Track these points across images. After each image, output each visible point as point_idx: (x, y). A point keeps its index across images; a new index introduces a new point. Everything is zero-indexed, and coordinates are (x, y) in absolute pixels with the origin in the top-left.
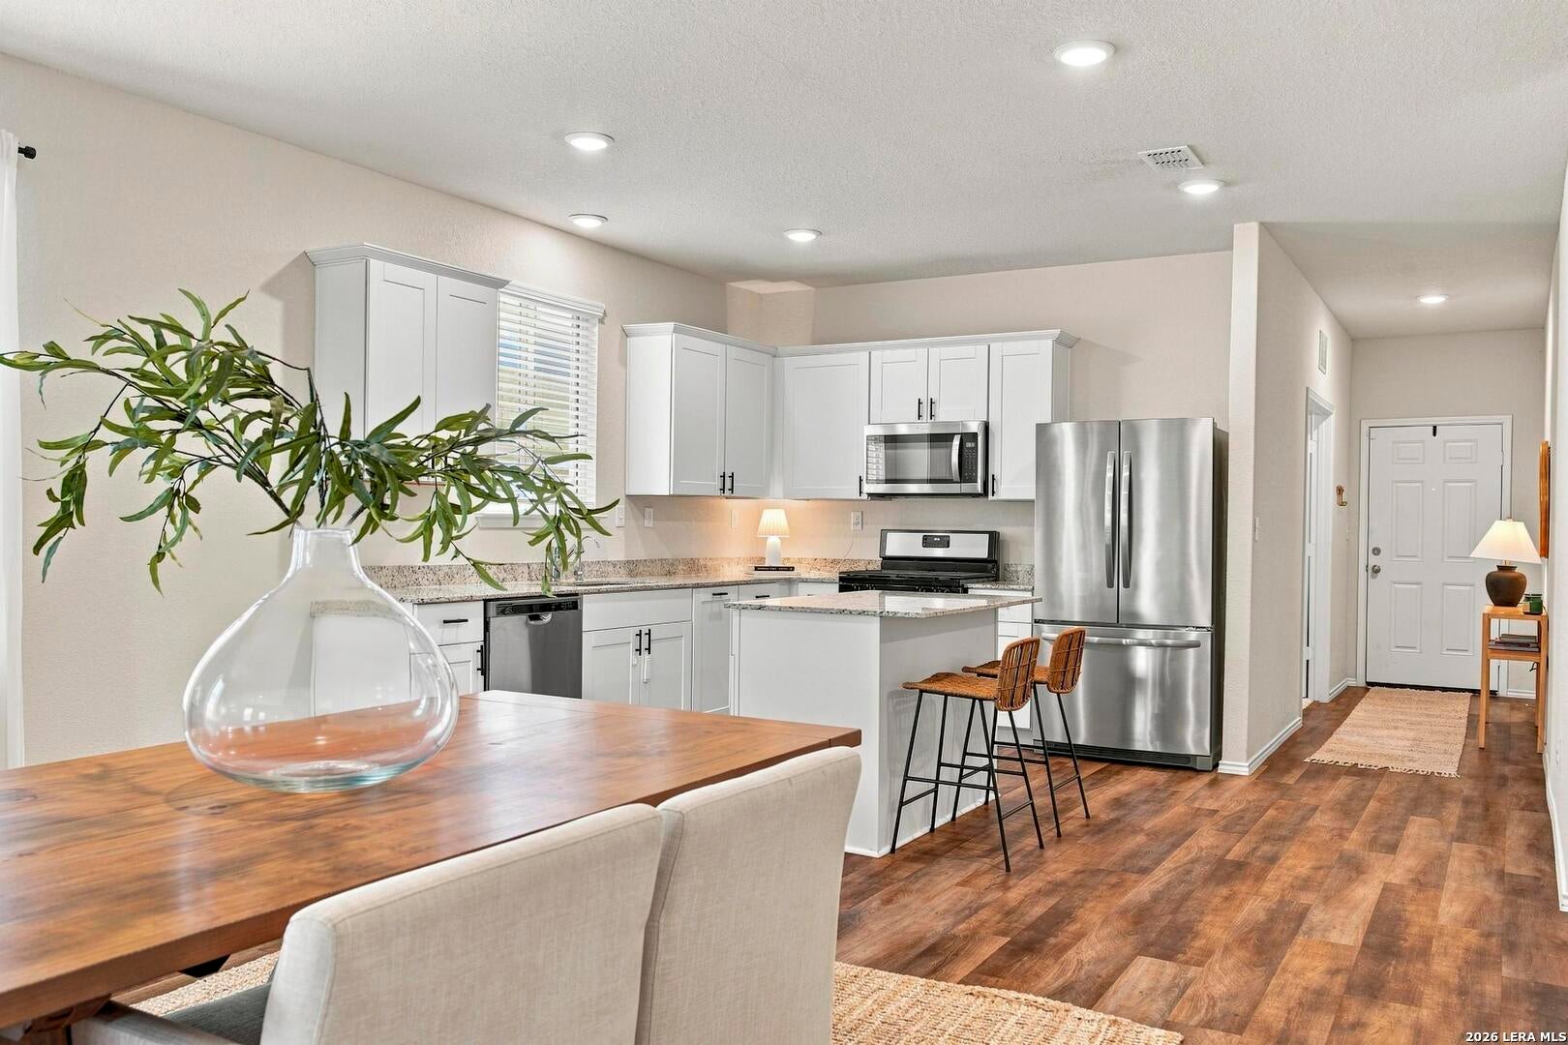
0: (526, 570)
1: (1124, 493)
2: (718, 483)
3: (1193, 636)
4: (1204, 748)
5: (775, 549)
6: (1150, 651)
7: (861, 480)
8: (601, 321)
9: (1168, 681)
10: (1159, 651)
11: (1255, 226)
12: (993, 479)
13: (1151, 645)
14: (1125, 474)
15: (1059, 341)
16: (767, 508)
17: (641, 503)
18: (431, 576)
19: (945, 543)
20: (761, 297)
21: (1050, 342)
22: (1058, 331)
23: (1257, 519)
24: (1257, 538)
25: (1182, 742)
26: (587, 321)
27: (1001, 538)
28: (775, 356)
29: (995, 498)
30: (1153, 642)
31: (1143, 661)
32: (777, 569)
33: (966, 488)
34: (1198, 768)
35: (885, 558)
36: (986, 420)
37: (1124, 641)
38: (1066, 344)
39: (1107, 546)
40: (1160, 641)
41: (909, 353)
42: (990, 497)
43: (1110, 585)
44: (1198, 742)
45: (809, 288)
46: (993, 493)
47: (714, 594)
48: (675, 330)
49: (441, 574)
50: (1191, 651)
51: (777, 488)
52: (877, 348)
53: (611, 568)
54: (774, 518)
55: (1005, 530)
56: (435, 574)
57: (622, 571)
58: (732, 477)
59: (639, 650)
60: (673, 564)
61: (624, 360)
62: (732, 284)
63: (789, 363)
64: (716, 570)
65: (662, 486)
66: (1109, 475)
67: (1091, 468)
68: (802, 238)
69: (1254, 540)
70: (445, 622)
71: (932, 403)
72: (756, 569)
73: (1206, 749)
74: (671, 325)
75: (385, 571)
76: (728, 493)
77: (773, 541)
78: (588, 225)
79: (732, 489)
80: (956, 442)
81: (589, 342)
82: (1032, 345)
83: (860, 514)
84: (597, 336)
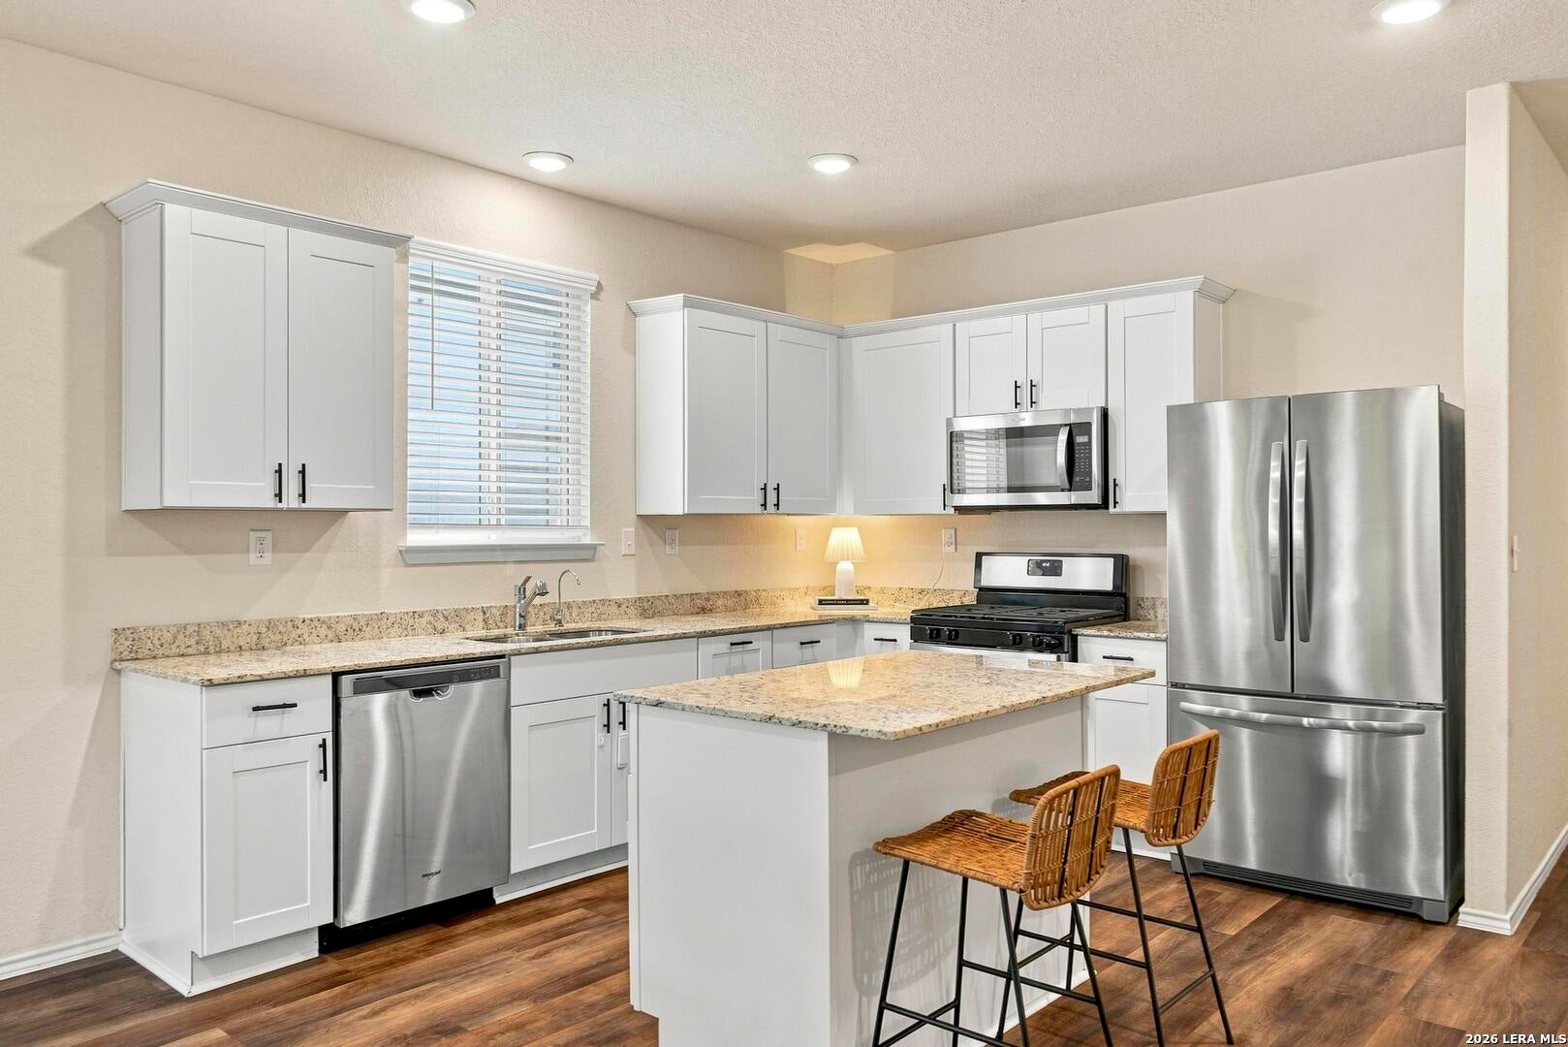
0: (480, 617)
1: (1298, 500)
2: (758, 497)
3: (1413, 717)
4: (1433, 888)
5: (846, 576)
6: (1349, 737)
7: (944, 489)
8: (595, 296)
9: (1377, 780)
10: (1360, 736)
11: (1501, 91)
12: (1115, 485)
13: (1346, 729)
14: (1299, 474)
15: (1200, 292)
16: (835, 526)
17: (657, 525)
18: (323, 631)
19: (1055, 570)
20: (832, 268)
21: (1189, 295)
22: (1201, 278)
23: (1516, 538)
24: (1516, 569)
25: (1398, 875)
26: (579, 297)
27: (1131, 563)
28: (840, 337)
29: (1117, 510)
30: (1351, 724)
31: (1340, 754)
32: (848, 602)
33: (1074, 498)
34: (1425, 918)
35: (981, 589)
36: (1103, 405)
37: (1305, 721)
38: (1215, 297)
39: (1274, 577)
40: (1362, 723)
41: (1002, 323)
42: (1111, 509)
43: (1280, 637)
44: (1426, 879)
45: (892, 252)
46: (1115, 503)
47: (732, 644)
48: (688, 304)
49: (341, 627)
50: (1411, 741)
51: (846, 505)
52: (963, 319)
53: (615, 609)
54: (845, 538)
55: (1136, 553)
56: (330, 628)
57: (632, 611)
58: (778, 489)
59: (608, 726)
60: (708, 599)
61: (631, 346)
62: (792, 251)
63: (858, 345)
64: (774, 604)
65: (674, 504)
66: (1275, 475)
67: (1255, 466)
68: (832, 167)
69: (1511, 570)
70: (256, 709)
71: (1032, 386)
72: (821, 602)
73: (1439, 890)
74: (679, 298)
75: (245, 627)
76: (771, 508)
77: (845, 566)
78: (548, 166)
79: (777, 505)
80: (1063, 437)
81: (579, 324)
82: (1163, 301)
83: (953, 532)
84: (589, 317)
